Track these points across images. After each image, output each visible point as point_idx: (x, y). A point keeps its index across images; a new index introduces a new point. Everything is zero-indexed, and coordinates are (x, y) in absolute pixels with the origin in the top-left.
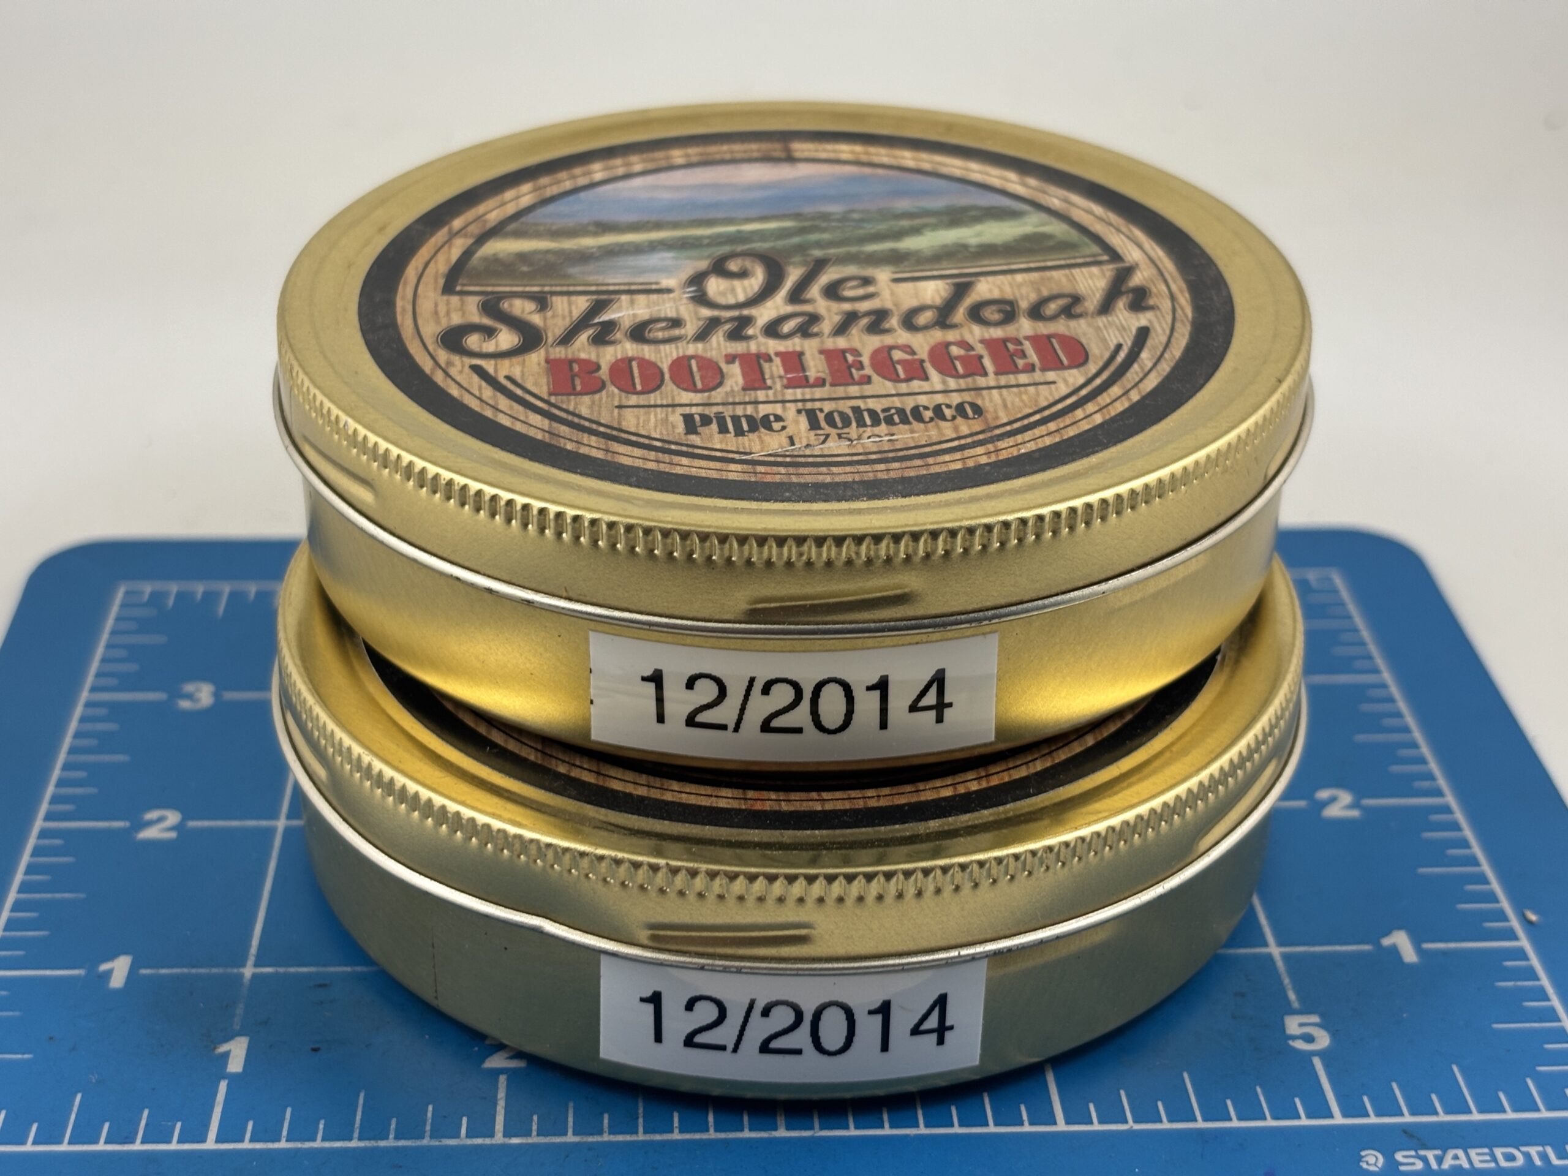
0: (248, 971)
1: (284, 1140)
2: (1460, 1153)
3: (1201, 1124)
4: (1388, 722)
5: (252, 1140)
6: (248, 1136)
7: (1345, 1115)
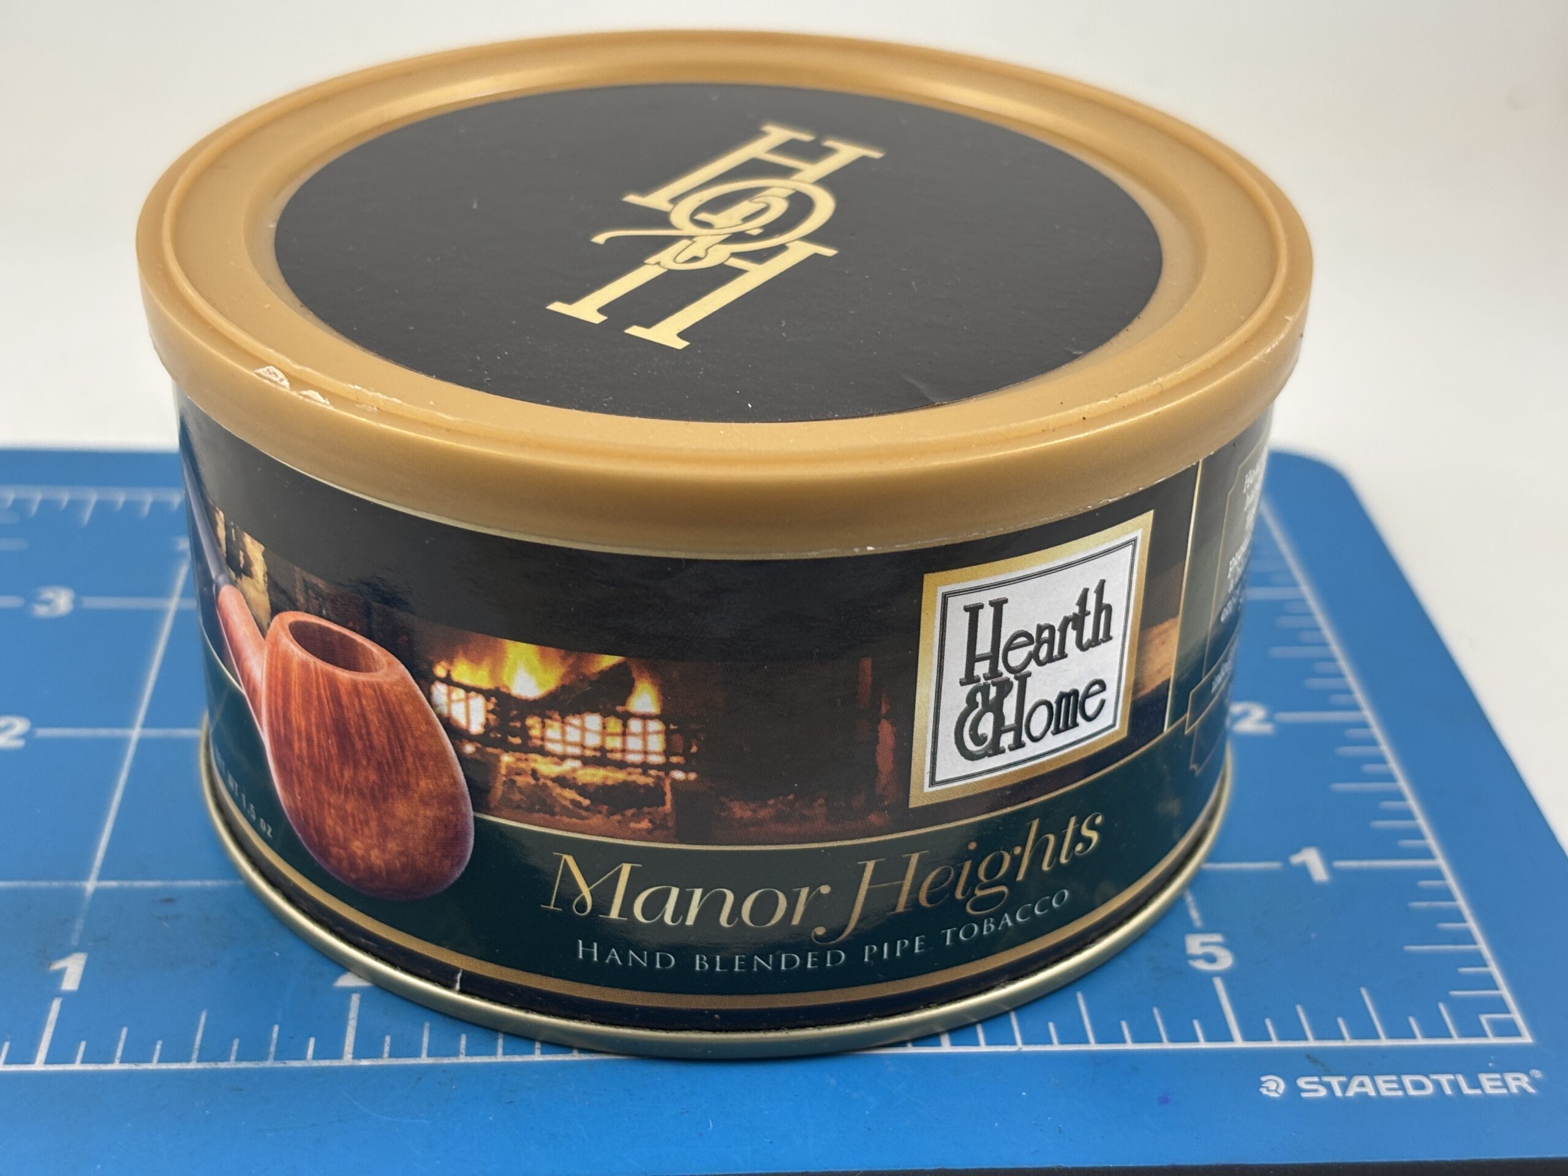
0: (90, 885)
1: (117, 1061)
2: (1366, 1080)
3: (1093, 1047)
4: (1306, 637)
5: (84, 1061)
6: (80, 1056)
7: (1247, 1038)
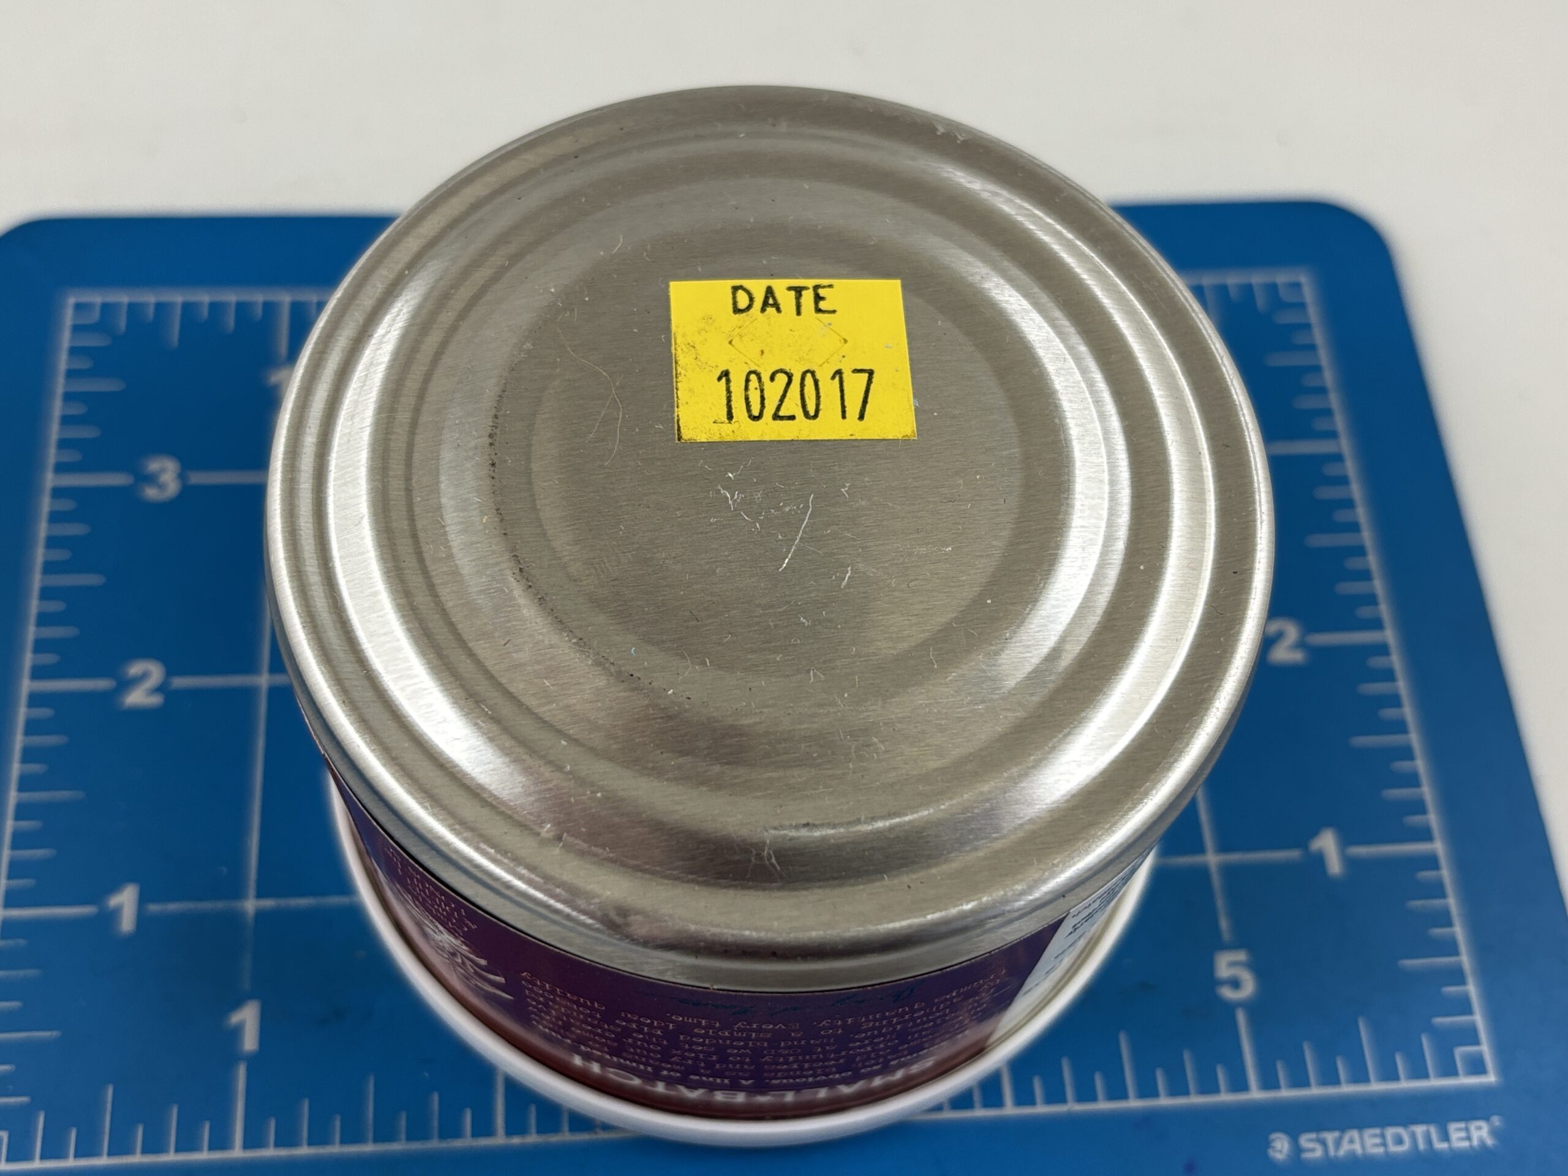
0: (250, 905)
1: (305, 1141)
2: (1355, 1134)
3: (1134, 1103)
4: (1341, 516)
5: (275, 1145)
6: (272, 1138)
7: (1261, 1087)
